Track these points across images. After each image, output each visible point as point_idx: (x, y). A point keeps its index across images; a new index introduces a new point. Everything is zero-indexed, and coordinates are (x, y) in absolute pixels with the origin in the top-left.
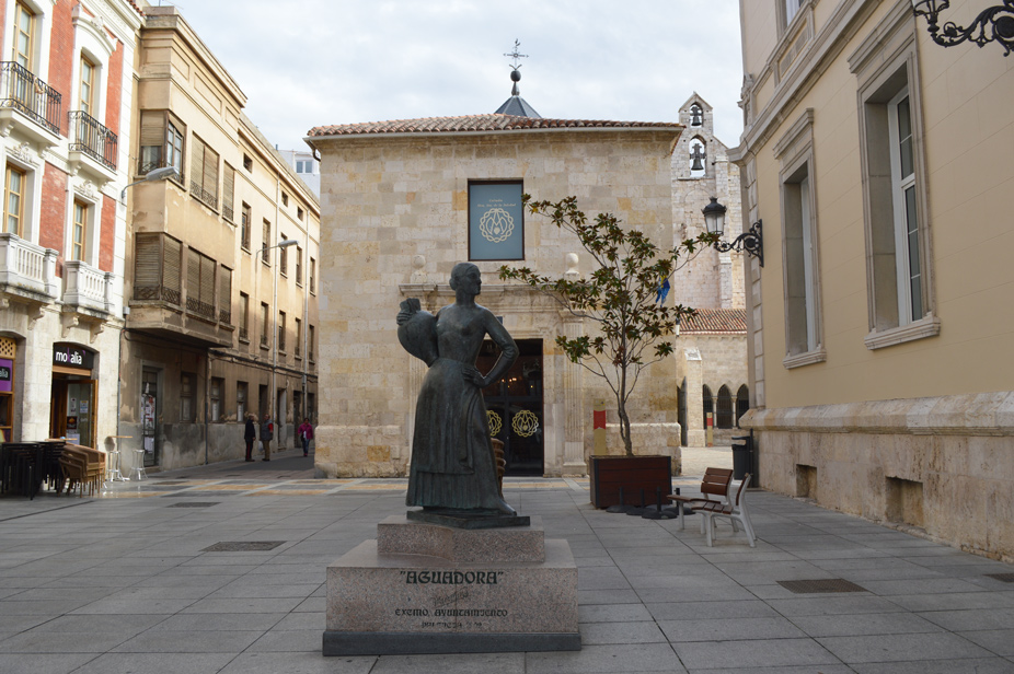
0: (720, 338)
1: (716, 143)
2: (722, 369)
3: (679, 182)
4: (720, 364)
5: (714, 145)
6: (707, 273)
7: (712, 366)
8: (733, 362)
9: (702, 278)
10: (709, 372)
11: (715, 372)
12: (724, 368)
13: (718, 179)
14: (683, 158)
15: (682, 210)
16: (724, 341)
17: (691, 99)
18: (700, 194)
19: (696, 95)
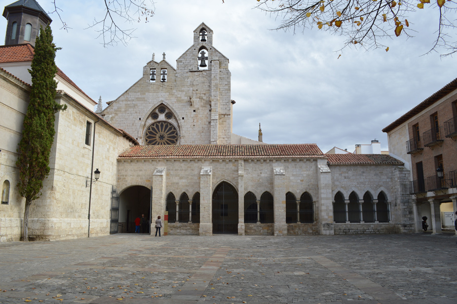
0: (181, 160)
1: (214, 50)
2: (183, 182)
3: (190, 73)
4: (181, 178)
5: (212, 51)
6: (204, 126)
7: (176, 180)
8: (190, 177)
9: (201, 129)
10: (174, 183)
11: (177, 183)
12: (184, 181)
13: (212, 70)
14: (193, 59)
15: (192, 89)
16: (185, 163)
17: (200, 26)
18: (203, 79)
19: (203, 24)
